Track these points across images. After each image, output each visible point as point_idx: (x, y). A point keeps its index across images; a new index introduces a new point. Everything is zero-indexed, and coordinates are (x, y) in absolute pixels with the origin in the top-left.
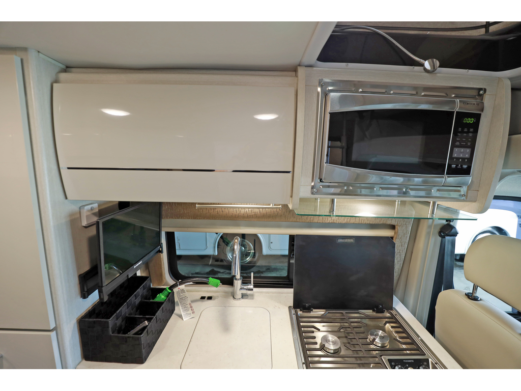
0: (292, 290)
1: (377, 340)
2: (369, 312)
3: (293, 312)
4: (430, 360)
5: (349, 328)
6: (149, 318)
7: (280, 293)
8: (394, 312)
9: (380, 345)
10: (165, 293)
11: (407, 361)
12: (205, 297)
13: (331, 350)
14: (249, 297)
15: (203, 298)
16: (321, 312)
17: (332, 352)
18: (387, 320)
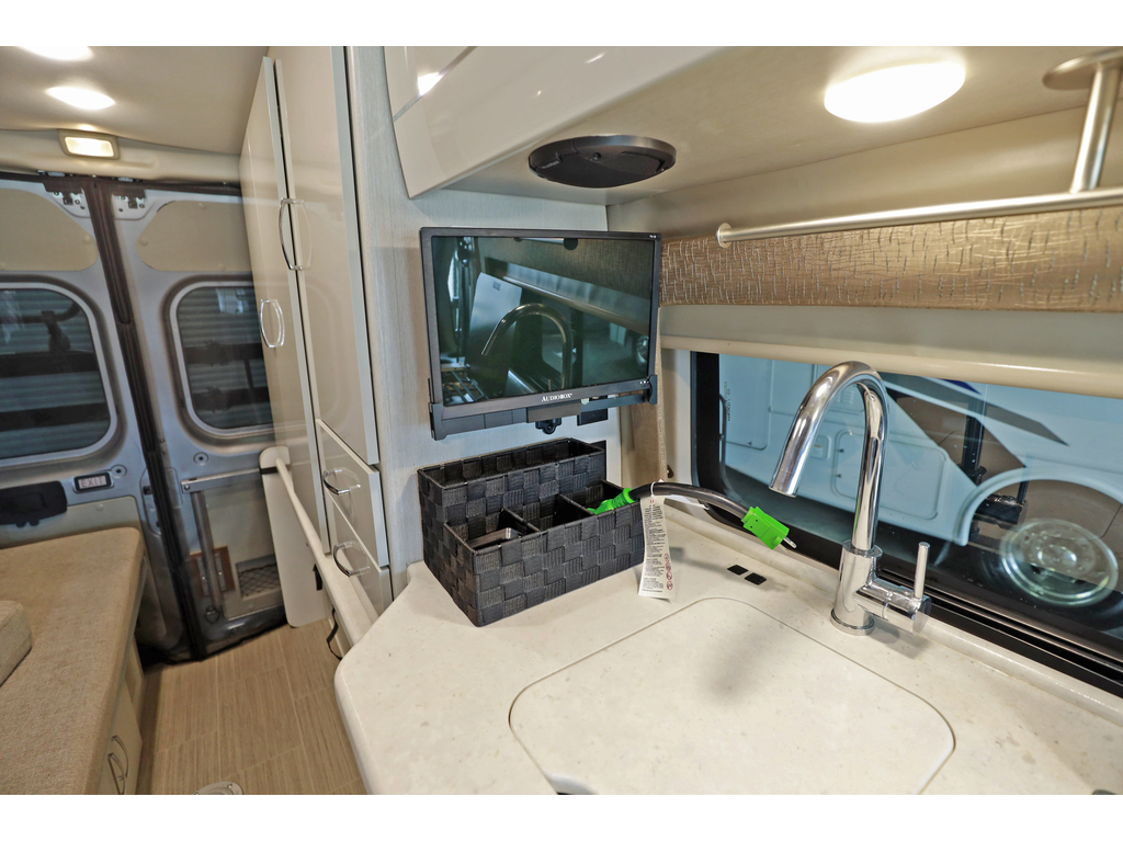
6: (527, 529)
10: (620, 501)
12: (748, 578)
15: (737, 570)
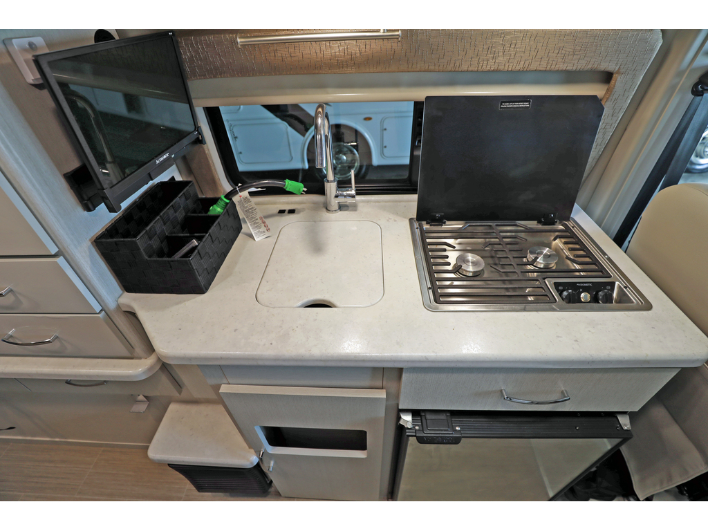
0: (415, 197)
1: (540, 260)
2: (533, 224)
3: (416, 225)
4: (617, 283)
5: (500, 244)
6: (199, 236)
7: (396, 201)
8: (570, 224)
9: (542, 266)
10: (221, 203)
11: (581, 285)
12: (285, 210)
13: (470, 272)
14: (350, 208)
15: (282, 212)
16: (457, 225)
17: (471, 274)
18: (557, 234)
